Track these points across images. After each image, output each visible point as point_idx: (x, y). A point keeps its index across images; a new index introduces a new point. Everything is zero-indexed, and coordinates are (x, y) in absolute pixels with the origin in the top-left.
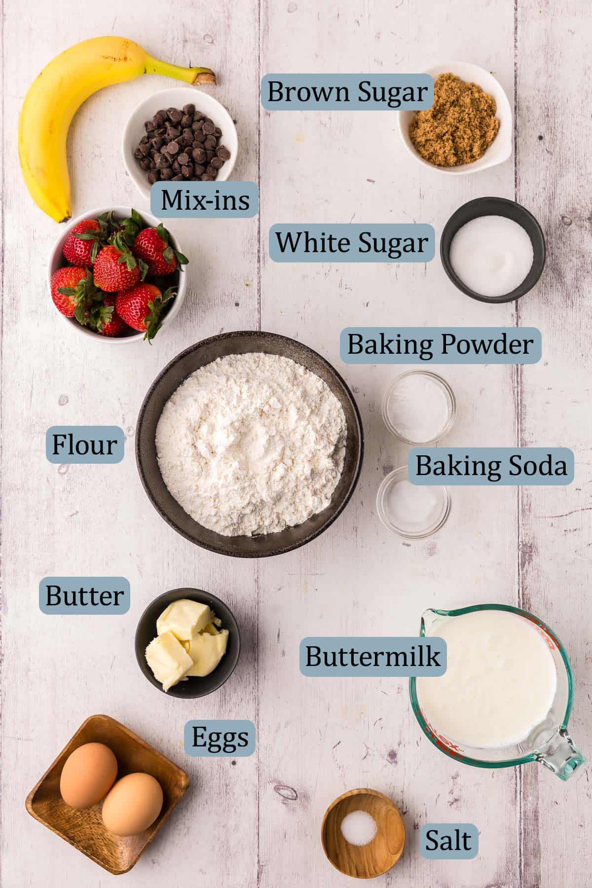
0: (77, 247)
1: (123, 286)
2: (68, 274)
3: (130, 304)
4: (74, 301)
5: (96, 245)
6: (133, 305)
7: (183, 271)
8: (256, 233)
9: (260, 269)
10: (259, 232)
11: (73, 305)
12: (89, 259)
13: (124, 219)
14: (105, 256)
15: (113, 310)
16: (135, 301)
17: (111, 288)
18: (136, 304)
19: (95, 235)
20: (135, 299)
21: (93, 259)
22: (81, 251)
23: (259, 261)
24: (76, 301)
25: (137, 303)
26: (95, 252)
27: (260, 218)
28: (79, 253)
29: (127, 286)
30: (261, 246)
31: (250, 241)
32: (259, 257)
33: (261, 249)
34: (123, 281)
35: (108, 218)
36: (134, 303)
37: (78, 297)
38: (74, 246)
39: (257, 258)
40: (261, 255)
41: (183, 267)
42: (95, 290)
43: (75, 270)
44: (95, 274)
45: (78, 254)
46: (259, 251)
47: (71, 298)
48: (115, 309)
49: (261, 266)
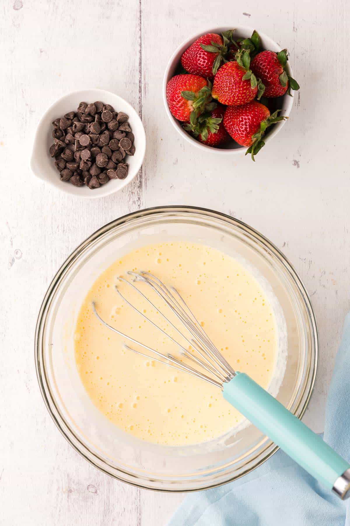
0: (200, 57)
1: (241, 102)
2: (191, 80)
3: (240, 119)
4: (192, 105)
5: (219, 58)
6: (244, 121)
7: (291, 96)
8: (137, 64)
9: (141, 99)
10: (140, 64)
11: (190, 109)
12: (211, 69)
13: (243, 39)
14: (230, 71)
15: (220, 122)
16: (247, 118)
17: (229, 101)
18: (247, 121)
19: (219, 48)
20: (248, 116)
21: (214, 71)
22: (204, 62)
23: (140, 91)
24: (194, 106)
25: (249, 119)
26: (217, 64)
27: (141, 50)
28: (202, 63)
29: (244, 102)
30: (142, 77)
31: (132, 72)
32: (140, 87)
33: (143, 80)
34: (242, 97)
35: (230, 35)
36: (245, 119)
37: (198, 103)
38: (197, 56)
39: (138, 88)
40: (143, 86)
41: (293, 92)
42: (211, 99)
43: (198, 78)
44: (215, 86)
45: (200, 64)
46: (140, 82)
47: (190, 102)
48: (222, 121)
49: (143, 95)
